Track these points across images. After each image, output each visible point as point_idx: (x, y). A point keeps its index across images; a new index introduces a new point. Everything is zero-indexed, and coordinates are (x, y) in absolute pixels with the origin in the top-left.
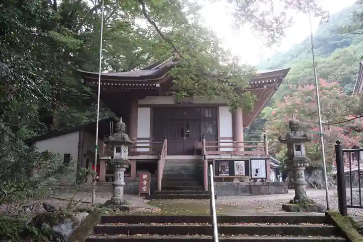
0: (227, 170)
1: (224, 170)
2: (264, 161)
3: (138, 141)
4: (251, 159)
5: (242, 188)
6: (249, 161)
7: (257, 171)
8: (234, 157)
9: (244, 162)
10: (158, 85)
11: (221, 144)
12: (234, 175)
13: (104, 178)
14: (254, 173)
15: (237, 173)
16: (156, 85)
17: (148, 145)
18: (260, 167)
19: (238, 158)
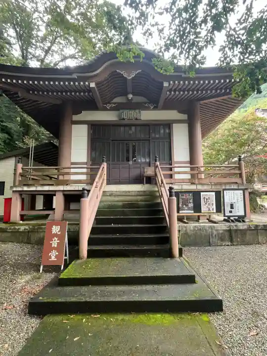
0: (191, 205)
1: (187, 206)
2: (242, 192)
3: (72, 166)
4: (224, 190)
5: (218, 234)
6: (222, 192)
7: (232, 206)
8: (200, 187)
9: (214, 193)
10: (93, 85)
11: (176, 170)
12: (201, 212)
13: (18, 217)
14: (228, 209)
15: (204, 208)
16: (89, 84)
17: (85, 170)
18: (235, 201)
19: (205, 188)
